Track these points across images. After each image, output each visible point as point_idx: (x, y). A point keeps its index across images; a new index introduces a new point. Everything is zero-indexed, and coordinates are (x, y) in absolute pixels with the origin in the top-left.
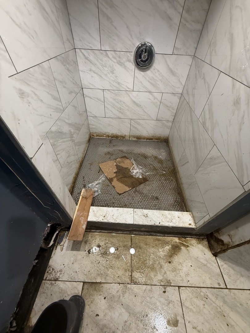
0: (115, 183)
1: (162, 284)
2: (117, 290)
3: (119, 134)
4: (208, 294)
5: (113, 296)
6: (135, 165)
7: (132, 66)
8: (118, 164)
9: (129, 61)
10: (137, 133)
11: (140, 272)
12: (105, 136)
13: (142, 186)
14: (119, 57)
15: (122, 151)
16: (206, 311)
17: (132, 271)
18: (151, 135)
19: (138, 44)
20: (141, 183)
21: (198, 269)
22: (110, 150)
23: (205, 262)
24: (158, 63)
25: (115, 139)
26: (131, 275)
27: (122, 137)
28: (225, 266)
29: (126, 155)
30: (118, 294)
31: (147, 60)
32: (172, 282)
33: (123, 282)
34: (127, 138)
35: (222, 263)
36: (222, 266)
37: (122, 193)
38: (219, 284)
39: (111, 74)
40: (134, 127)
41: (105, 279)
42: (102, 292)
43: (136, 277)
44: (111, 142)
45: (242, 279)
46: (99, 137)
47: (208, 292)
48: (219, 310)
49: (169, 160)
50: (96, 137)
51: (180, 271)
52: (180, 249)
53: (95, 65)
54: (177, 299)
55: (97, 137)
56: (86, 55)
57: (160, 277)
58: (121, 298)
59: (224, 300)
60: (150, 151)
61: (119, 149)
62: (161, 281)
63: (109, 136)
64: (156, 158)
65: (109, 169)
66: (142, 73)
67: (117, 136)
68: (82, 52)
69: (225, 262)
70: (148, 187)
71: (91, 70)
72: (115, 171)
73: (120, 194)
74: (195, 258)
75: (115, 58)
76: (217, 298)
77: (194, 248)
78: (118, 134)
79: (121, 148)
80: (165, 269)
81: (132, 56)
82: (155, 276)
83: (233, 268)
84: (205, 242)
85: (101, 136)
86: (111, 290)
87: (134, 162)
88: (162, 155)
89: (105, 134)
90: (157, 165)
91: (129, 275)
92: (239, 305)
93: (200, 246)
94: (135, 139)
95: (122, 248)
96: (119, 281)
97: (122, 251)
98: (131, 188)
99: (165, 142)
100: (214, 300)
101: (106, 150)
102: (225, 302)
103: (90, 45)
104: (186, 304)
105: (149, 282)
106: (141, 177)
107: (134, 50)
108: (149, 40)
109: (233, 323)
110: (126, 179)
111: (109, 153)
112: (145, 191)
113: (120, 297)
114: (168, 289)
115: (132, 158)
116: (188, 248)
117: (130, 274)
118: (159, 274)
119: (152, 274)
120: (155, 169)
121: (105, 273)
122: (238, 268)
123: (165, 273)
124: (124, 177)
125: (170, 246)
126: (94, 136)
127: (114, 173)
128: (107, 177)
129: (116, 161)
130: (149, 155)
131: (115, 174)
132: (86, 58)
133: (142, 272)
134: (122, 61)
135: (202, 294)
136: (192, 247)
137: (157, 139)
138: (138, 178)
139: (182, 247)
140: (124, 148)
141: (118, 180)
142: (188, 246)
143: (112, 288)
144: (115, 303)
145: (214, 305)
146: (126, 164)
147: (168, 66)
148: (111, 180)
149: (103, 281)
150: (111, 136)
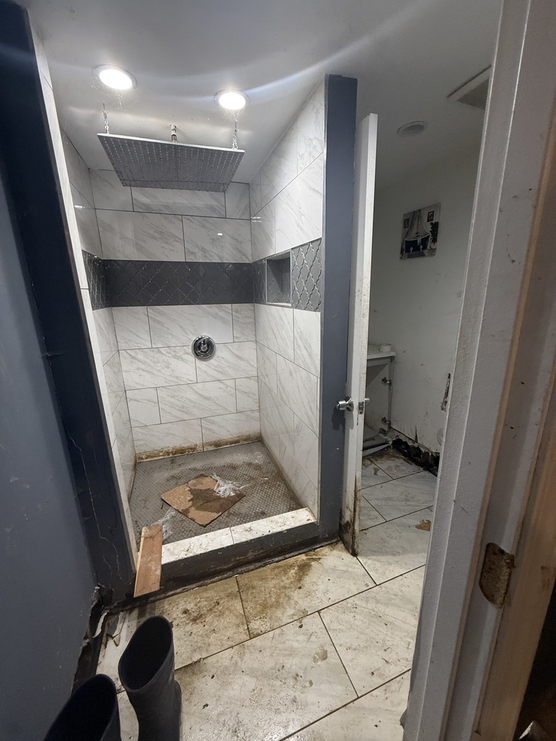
0: (193, 513)
1: (296, 618)
2: (230, 657)
3: (186, 446)
4: (357, 602)
5: (226, 667)
6: (220, 482)
7: (191, 358)
8: (193, 488)
9: (187, 354)
10: (214, 438)
11: (260, 618)
12: (161, 454)
13: (237, 506)
14: (175, 352)
15: (194, 469)
16: (357, 623)
17: (248, 622)
18: (235, 436)
19: (194, 338)
20: (234, 503)
21: (338, 580)
22: (175, 472)
23: (344, 568)
24: (220, 352)
25: (179, 455)
26: (248, 628)
27: (191, 449)
28: (369, 562)
29: (203, 473)
30: (233, 661)
31: (207, 351)
32: (308, 610)
33: (238, 641)
34: (200, 449)
35: (365, 560)
36: (366, 563)
37: (207, 523)
38: (367, 585)
39: (166, 369)
40: (207, 429)
41: (207, 650)
42: (206, 671)
43: (255, 627)
44: (173, 461)
45: (391, 568)
46: (153, 459)
47: (356, 600)
48: (373, 613)
49: (269, 463)
50: (145, 460)
51: (316, 592)
52: (310, 566)
53: (144, 363)
54: (319, 627)
55: (149, 460)
56: (133, 355)
57: (290, 611)
58: (239, 664)
59: (376, 600)
60: (239, 458)
61: (190, 467)
62: (293, 615)
63: (168, 453)
64: (250, 464)
65: (179, 499)
66: (205, 363)
67: (182, 450)
68: (128, 353)
69: (368, 557)
70: (246, 505)
71: (138, 369)
72: (189, 498)
73: (205, 527)
74: (332, 569)
75: (170, 353)
76: (367, 602)
77: (328, 557)
78: (183, 445)
79: (192, 466)
80: (296, 598)
81: (190, 349)
82: (283, 614)
83: (378, 561)
84: (341, 545)
85: (155, 457)
86: (220, 661)
87: (218, 478)
88: (258, 458)
89: (162, 452)
90: (253, 473)
91: (244, 630)
92: (393, 597)
93: (335, 552)
94: (212, 448)
95: (226, 600)
96: (230, 643)
97: (225, 603)
98: (220, 513)
99: (259, 441)
100: (365, 606)
101: (166, 474)
102: (377, 602)
103: (139, 345)
104: (331, 627)
105: (276, 625)
106: (232, 494)
107: (191, 344)
108: (206, 334)
109: (391, 619)
110: (209, 504)
111: (173, 477)
112: (243, 511)
113: (236, 663)
114: (305, 621)
115: (214, 473)
116: (320, 561)
117: (246, 628)
118: (288, 609)
119: (279, 613)
120: (252, 478)
121: (205, 644)
122: (383, 558)
123: (296, 603)
124: (207, 502)
125: (296, 568)
126: (142, 459)
127: (189, 501)
128: (177, 510)
129: (189, 485)
130: (239, 463)
131: (191, 503)
132: (133, 358)
133: (264, 617)
134: (178, 355)
135: (349, 605)
136: (325, 557)
137: (245, 440)
138: (229, 497)
139: (312, 563)
140: (198, 464)
141: (197, 509)
142: (320, 559)
143: (222, 658)
144: (231, 676)
145: (366, 610)
146: (205, 484)
147: (233, 353)
148: (185, 513)
149: (205, 655)
150: (172, 452)
